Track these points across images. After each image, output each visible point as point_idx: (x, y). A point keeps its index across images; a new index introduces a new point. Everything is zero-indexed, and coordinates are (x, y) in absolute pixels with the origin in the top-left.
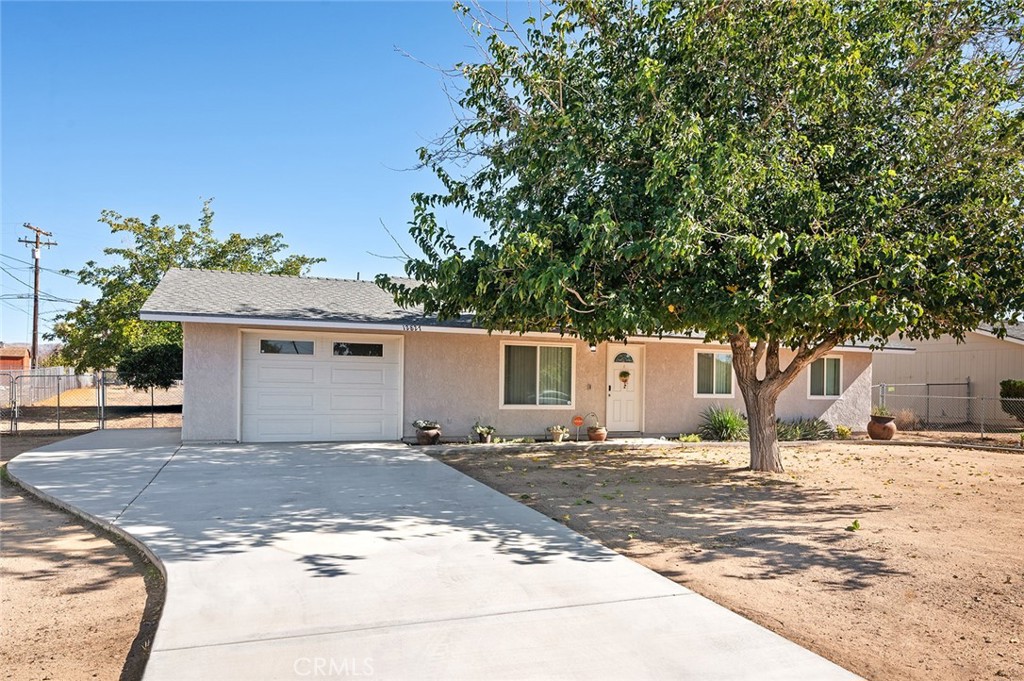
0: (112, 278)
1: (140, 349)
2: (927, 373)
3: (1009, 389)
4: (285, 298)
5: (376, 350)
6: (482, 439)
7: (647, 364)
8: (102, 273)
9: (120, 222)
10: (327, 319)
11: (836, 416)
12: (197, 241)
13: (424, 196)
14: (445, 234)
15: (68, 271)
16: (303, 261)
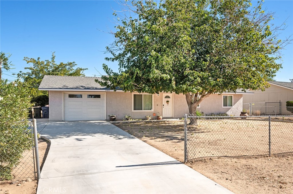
0: (27, 76)
1: (36, 97)
2: (269, 99)
3: (289, 104)
4: (75, 83)
5: (98, 96)
6: (128, 120)
7: (174, 98)
8: (24, 74)
9: (29, 60)
10: (85, 89)
11: (231, 112)
12: (51, 64)
13: (108, 58)
14: (110, 70)
15: (14, 74)
16: (81, 69)
